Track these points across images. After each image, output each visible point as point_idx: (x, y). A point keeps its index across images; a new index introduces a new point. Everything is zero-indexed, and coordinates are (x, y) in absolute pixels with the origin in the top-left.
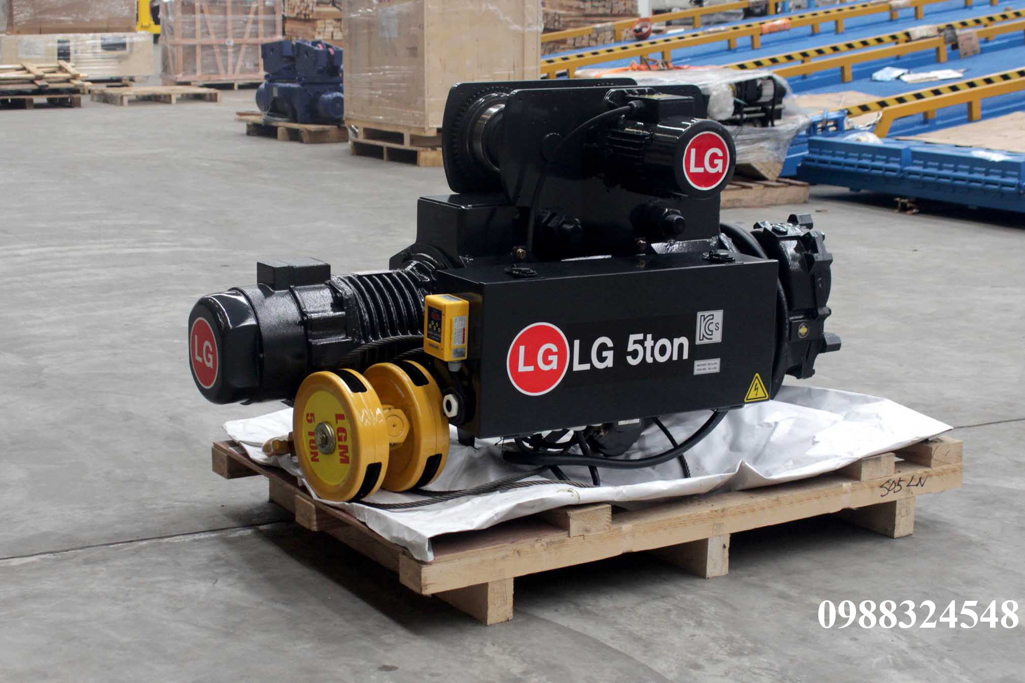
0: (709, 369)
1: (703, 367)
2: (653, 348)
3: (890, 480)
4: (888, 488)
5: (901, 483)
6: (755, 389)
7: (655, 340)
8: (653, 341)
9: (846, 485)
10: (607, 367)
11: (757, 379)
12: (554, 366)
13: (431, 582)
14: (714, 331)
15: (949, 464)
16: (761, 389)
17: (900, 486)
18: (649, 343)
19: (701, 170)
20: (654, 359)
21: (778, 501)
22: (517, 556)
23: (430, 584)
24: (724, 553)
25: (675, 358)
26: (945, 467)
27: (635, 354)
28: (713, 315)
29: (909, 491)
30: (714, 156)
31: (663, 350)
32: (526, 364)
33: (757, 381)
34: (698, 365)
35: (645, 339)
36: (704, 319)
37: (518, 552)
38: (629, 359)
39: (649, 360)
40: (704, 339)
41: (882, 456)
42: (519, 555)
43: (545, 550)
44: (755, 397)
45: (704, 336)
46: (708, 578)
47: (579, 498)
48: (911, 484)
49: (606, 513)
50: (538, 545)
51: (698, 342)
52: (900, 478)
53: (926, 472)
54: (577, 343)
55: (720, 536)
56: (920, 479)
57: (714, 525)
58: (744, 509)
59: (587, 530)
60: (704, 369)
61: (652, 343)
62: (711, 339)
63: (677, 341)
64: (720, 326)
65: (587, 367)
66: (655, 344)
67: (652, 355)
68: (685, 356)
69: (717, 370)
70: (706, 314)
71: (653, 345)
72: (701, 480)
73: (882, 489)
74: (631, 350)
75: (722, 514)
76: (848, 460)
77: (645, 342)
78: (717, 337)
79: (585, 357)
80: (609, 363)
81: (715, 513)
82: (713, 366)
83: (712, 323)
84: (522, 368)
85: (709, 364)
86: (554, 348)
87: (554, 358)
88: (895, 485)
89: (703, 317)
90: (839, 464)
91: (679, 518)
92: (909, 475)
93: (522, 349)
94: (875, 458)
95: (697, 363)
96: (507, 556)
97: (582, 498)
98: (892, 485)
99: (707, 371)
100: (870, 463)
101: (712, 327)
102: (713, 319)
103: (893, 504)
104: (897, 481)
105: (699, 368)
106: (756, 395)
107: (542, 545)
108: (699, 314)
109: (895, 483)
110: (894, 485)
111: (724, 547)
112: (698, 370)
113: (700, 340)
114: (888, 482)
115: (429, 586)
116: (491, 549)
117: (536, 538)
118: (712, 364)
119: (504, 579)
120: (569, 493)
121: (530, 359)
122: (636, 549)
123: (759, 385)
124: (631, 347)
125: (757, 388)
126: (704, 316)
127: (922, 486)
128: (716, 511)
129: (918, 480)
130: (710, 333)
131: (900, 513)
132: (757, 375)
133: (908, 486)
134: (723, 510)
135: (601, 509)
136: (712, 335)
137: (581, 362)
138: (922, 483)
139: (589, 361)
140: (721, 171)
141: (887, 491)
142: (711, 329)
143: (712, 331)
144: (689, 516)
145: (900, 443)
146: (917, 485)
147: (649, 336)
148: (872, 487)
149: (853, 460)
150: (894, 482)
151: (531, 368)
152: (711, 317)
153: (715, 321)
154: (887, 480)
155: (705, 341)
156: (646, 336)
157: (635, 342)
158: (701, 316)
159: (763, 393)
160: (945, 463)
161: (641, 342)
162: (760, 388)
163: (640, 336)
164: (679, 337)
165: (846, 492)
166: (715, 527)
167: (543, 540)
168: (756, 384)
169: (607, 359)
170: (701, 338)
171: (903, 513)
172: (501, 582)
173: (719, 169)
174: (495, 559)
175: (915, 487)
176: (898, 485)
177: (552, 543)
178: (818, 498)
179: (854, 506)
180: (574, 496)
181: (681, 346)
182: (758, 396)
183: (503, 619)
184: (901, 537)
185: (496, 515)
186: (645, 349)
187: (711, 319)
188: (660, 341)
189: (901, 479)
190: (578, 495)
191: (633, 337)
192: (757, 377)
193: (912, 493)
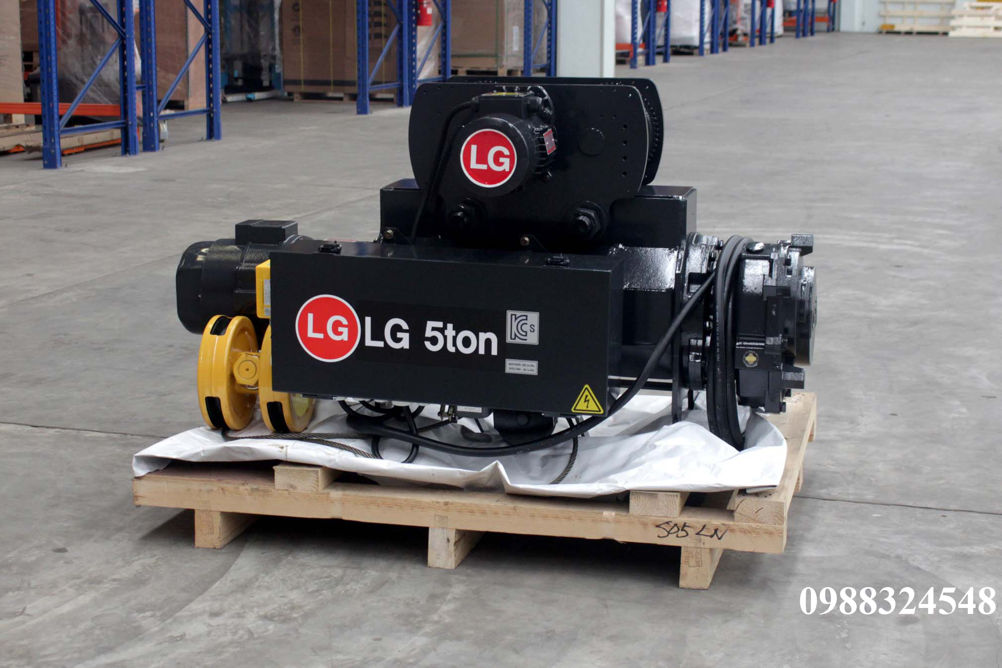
0: (525, 370)
1: (518, 367)
2: (455, 338)
3: (671, 522)
4: (668, 530)
5: (686, 528)
6: (585, 401)
7: (458, 330)
8: (454, 332)
9: (608, 514)
10: (403, 348)
11: (587, 391)
12: (345, 337)
13: (142, 495)
14: (529, 333)
15: (764, 523)
16: (593, 401)
17: (686, 532)
18: (450, 331)
19: (484, 167)
20: (457, 349)
21: (515, 510)
22: (222, 492)
23: (141, 497)
24: (448, 546)
25: (482, 351)
26: (754, 525)
27: (434, 341)
28: (527, 316)
29: (700, 541)
30: (499, 155)
31: (467, 342)
32: (315, 331)
33: (587, 393)
34: (510, 364)
35: (445, 327)
36: (516, 319)
37: (222, 489)
38: (428, 344)
39: (451, 349)
40: (516, 338)
41: (660, 493)
42: (224, 492)
43: (249, 494)
44: (585, 409)
45: (516, 335)
46: (430, 567)
47: (286, 455)
48: (701, 533)
49: (313, 475)
50: (242, 488)
51: (509, 340)
52: (685, 523)
53: (724, 525)
54: (368, 320)
55: (443, 528)
56: (716, 530)
57: (435, 516)
58: (472, 508)
59: (292, 486)
60: (518, 369)
61: (454, 333)
62: (526, 340)
63: (483, 336)
64: (537, 328)
65: (380, 344)
66: (457, 334)
67: (455, 344)
68: (494, 352)
69: (535, 372)
70: (518, 313)
71: (454, 335)
72: (433, 470)
73: (658, 528)
74: (430, 336)
75: (445, 507)
76: (613, 488)
77: (446, 331)
78: (533, 339)
79: (378, 334)
80: (405, 344)
81: (437, 504)
82: (529, 368)
83: (526, 324)
84: (311, 334)
85: (524, 365)
86: (345, 322)
87: (345, 331)
88: (679, 529)
89: (514, 317)
90: (601, 489)
91: (394, 499)
92: (698, 523)
93: (310, 316)
94: (652, 493)
95: (508, 362)
96: (212, 490)
97: (289, 456)
98: (673, 527)
99: (521, 372)
100: (642, 498)
101: (525, 328)
102: (526, 319)
103: (678, 550)
104: (681, 525)
105: (511, 366)
106: (587, 407)
107: (246, 490)
108: (509, 313)
109: (678, 527)
110: (676, 529)
111: (448, 540)
112: (510, 369)
113: (511, 339)
114: (667, 523)
115: (139, 498)
116: (197, 481)
117: (244, 482)
118: (528, 366)
119: (211, 511)
120: (280, 449)
121: (320, 327)
122: (346, 517)
123: (589, 397)
124: (429, 333)
125: (588, 401)
126: (515, 315)
127: (719, 539)
128: (437, 502)
129: (713, 531)
130: (524, 334)
131: (687, 562)
132: (587, 386)
133: (698, 534)
134: (446, 504)
135: (309, 471)
136: (526, 336)
137: (374, 338)
138: (720, 535)
139: (382, 338)
140: (507, 170)
141: (666, 533)
142: (524, 330)
143: (526, 332)
144: (406, 500)
145: (691, 485)
146: (712, 536)
147: (450, 326)
148: (645, 525)
149: (618, 489)
150: (676, 525)
151: (321, 336)
152: (525, 318)
153: (529, 322)
154: (667, 521)
155: (518, 341)
156: (446, 325)
157: (434, 329)
158: (512, 315)
159: (597, 408)
160: (754, 520)
161: (442, 330)
162: (591, 401)
163: (440, 324)
164: (485, 332)
165: (607, 521)
166: (437, 518)
167: (250, 485)
168: (587, 396)
169: (403, 341)
170: (513, 337)
171: (692, 562)
172: (208, 512)
173: (506, 167)
174: (200, 490)
175: (709, 538)
176: (682, 530)
177: (257, 490)
178: (569, 518)
179: (621, 538)
180: (282, 453)
181: (488, 342)
182: (588, 409)
183: (211, 547)
184: (689, 589)
185: (203, 451)
186: (445, 338)
187: (525, 320)
188: (462, 332)
189: (687, 525)
190: (287, 452)
191: (430, 324)
192: (586, 389)
193: (704, 543)
